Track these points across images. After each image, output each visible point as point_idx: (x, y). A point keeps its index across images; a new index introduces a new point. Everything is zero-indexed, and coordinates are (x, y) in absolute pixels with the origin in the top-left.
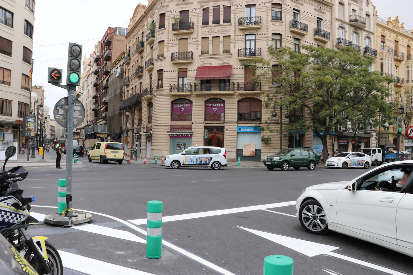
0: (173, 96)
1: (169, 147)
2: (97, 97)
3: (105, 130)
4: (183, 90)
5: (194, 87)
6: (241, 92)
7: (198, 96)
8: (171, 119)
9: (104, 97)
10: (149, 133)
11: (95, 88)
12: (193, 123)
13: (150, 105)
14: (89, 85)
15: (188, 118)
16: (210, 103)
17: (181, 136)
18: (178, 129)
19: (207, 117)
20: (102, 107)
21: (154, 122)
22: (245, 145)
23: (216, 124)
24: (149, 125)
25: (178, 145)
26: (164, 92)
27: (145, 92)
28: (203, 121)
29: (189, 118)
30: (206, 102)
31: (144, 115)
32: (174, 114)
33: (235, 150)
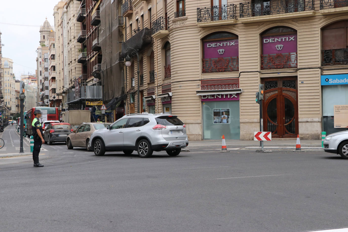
0: (204, 28)
1: (200, 118)
2: (84, 39)
3: (98, 94)
4: (220, 18)
5: (240, 10)
6: (326, 11)
7: (247, 24)
8: (203, 70)
9: (95, 38)
10: (167, 95)
11: (79, 24)
12: (241, 74)
13: (166, 47)
14: (70, 19)
15: (232, 67)
16: (269, 37)
17: (220, 97)
18: (214, 85)
19: (266, 63)
20: (93, 56)
21: (174, 77)
22: (338, 109)
23: (281, 74)
24: (167, 82)
25: (217, 114)
26: (188, 23)
27: (157, 24)
28: (259, 69)
29: (233, 65)
30: (263, 35)
31: (158, 65)
32: (207, 59)
33: (318, 119)
